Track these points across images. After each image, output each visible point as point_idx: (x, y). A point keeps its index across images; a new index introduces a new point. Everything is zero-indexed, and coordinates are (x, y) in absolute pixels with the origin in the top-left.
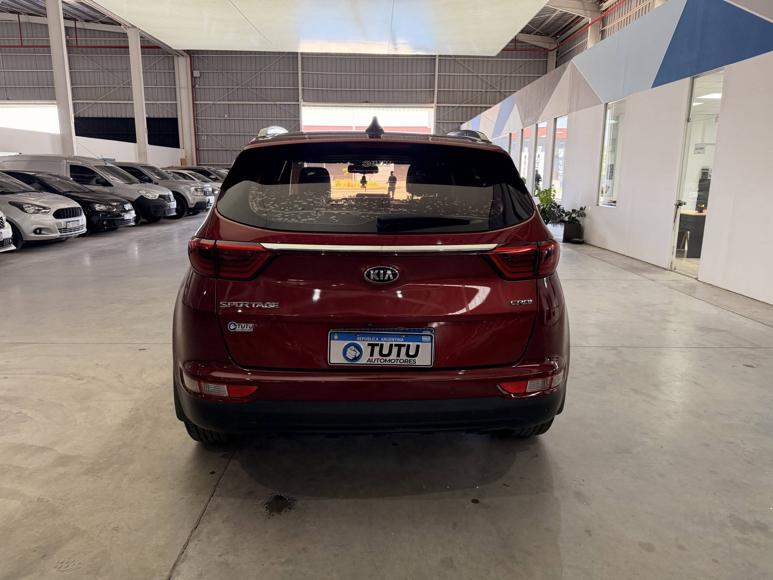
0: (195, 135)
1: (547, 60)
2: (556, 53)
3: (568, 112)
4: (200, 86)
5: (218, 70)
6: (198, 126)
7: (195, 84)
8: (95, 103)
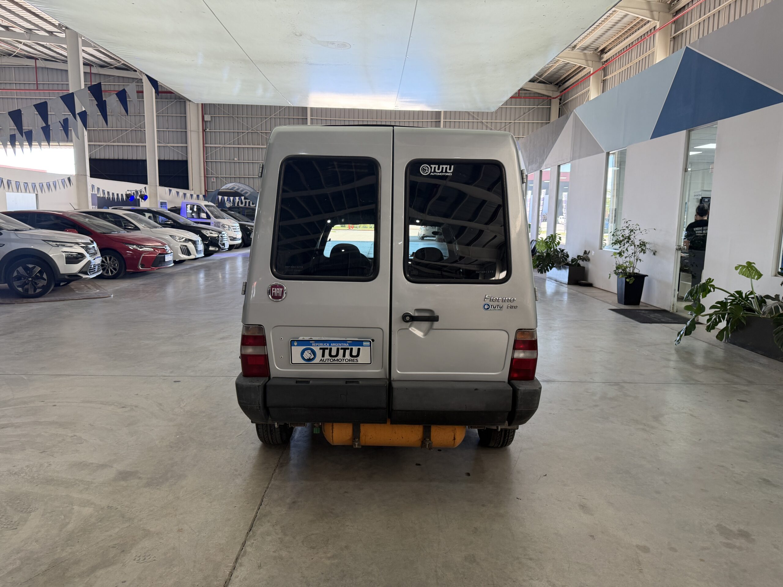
0: (204, 177)
1: (550, 108)
2: (559, 101)
3: (571, 159)
4: (210, 130)
5: (229, 115)
6: (208, 168)
7: (205, 128)
8: (106, 145)
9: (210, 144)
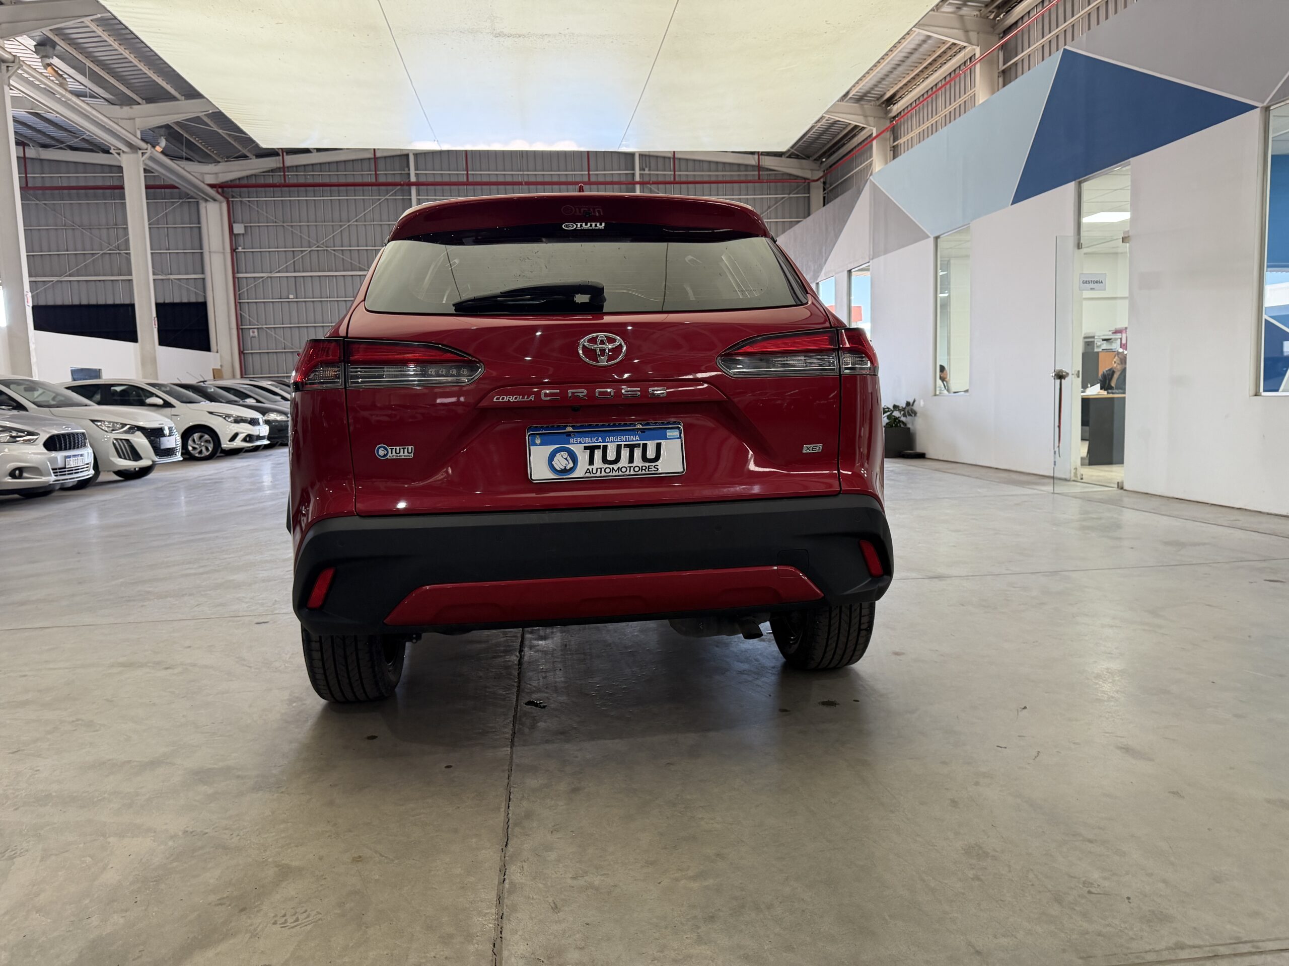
0: (237, 329)
1: (809, 196)
2: (822, 185)
3: (871, 257)
4: (244, 249)
5: (276, 222)
6: (243, 314)
7: (236, 246)
8: (58, 281)
9: (246, 273)
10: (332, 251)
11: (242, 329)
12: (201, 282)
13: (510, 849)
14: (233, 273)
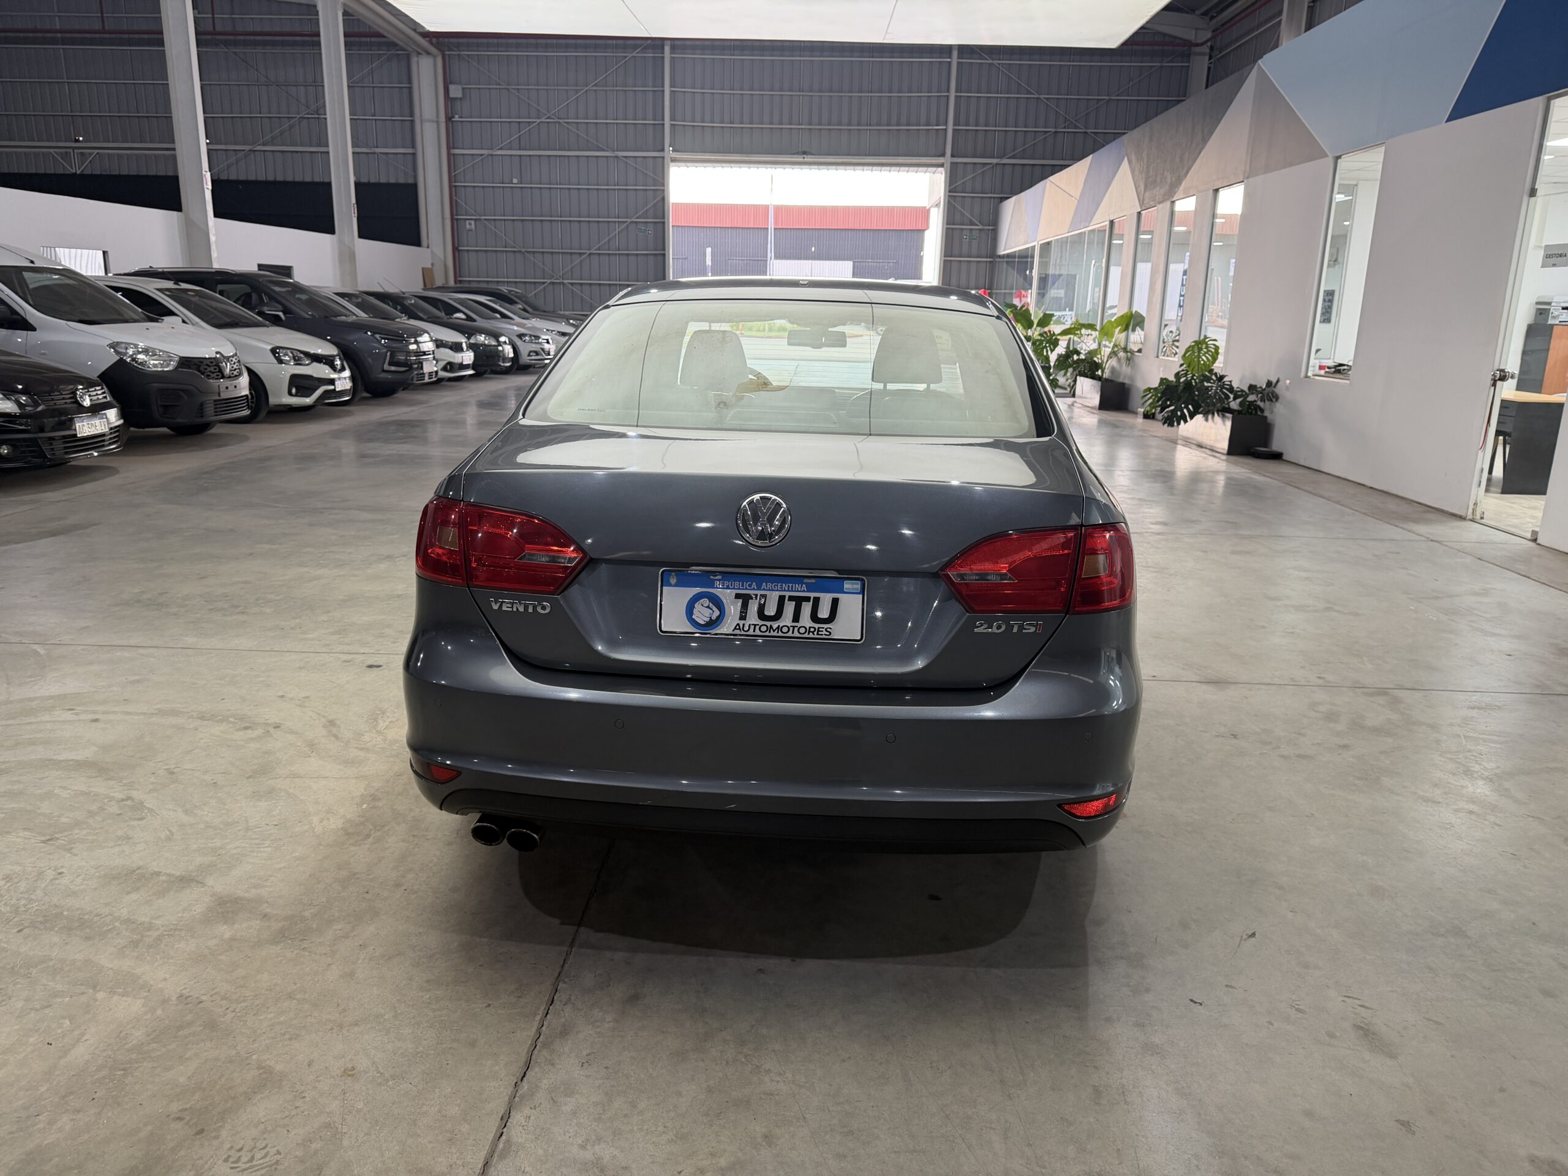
0: (452, 219)
1: (1188, 66)
2: (1208, 51)
3: (1246, 175)
4: (460, 117)
5: (500, 84)
6: (459, 201)
7: (452, 113)
8: (250, 150)
9: (463, 149)
10: (565, 124)
11: (457, 219)
12: (410, 157)
13: (525, 1086)
14: (449, 148)
